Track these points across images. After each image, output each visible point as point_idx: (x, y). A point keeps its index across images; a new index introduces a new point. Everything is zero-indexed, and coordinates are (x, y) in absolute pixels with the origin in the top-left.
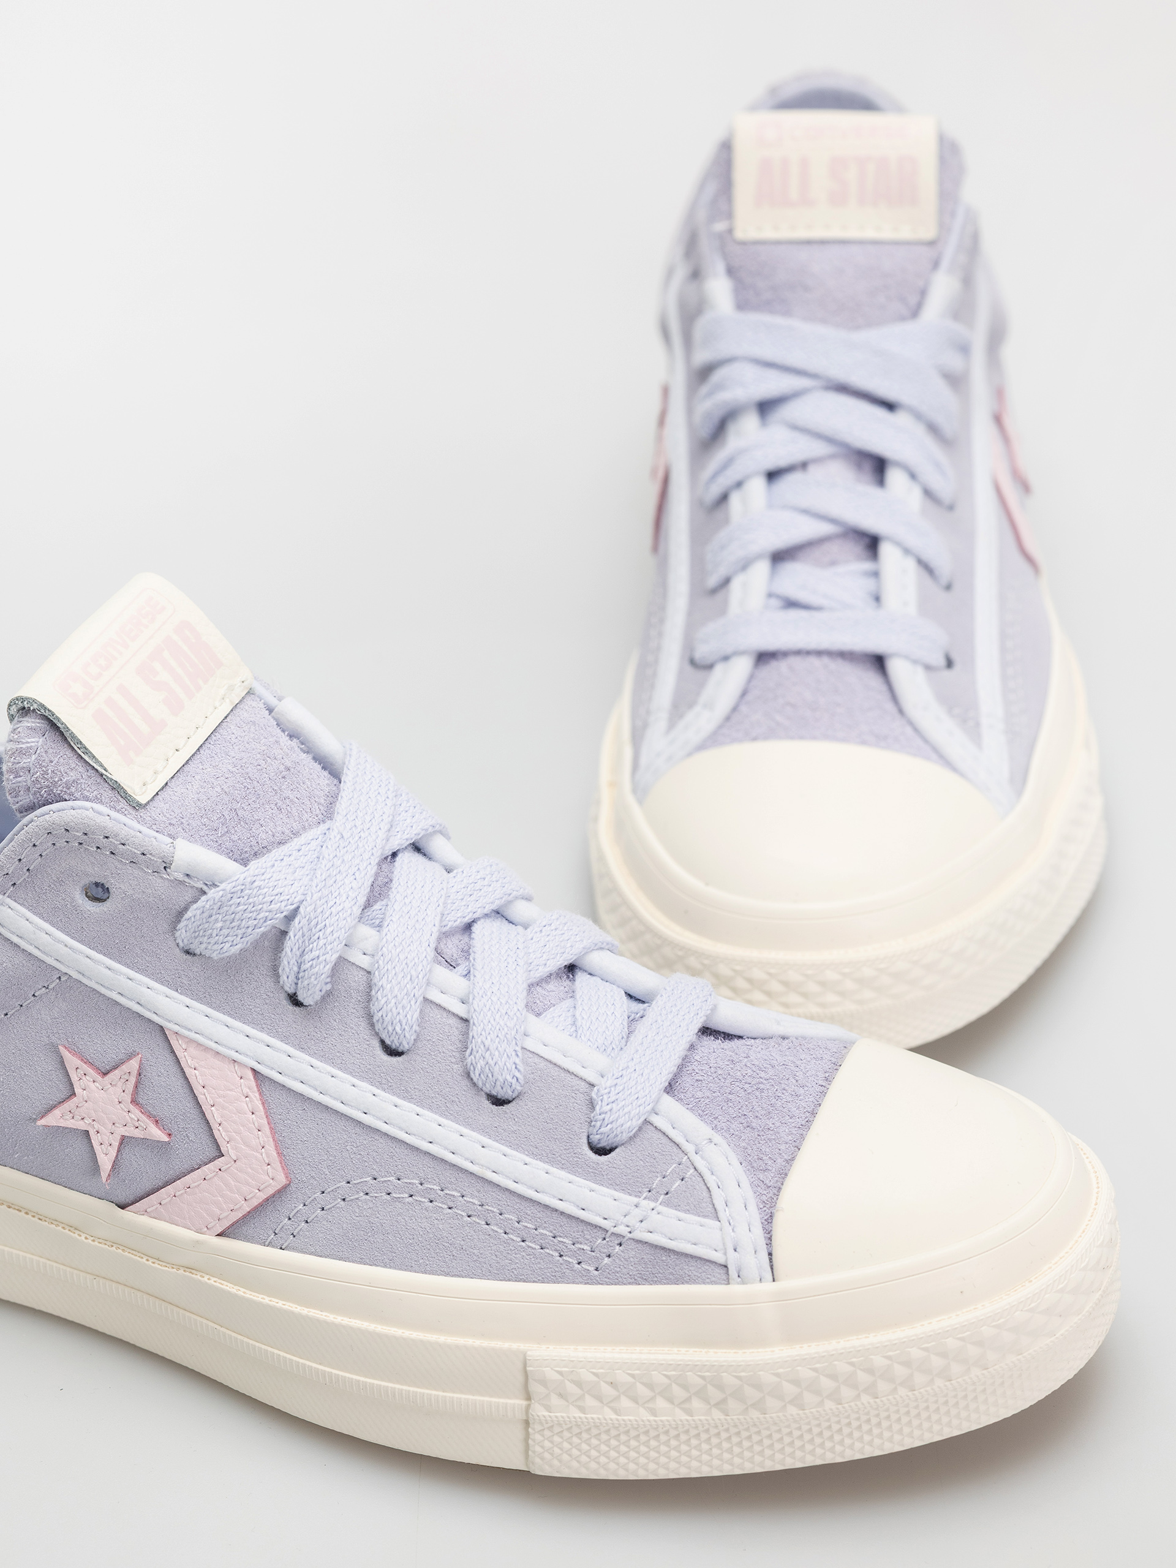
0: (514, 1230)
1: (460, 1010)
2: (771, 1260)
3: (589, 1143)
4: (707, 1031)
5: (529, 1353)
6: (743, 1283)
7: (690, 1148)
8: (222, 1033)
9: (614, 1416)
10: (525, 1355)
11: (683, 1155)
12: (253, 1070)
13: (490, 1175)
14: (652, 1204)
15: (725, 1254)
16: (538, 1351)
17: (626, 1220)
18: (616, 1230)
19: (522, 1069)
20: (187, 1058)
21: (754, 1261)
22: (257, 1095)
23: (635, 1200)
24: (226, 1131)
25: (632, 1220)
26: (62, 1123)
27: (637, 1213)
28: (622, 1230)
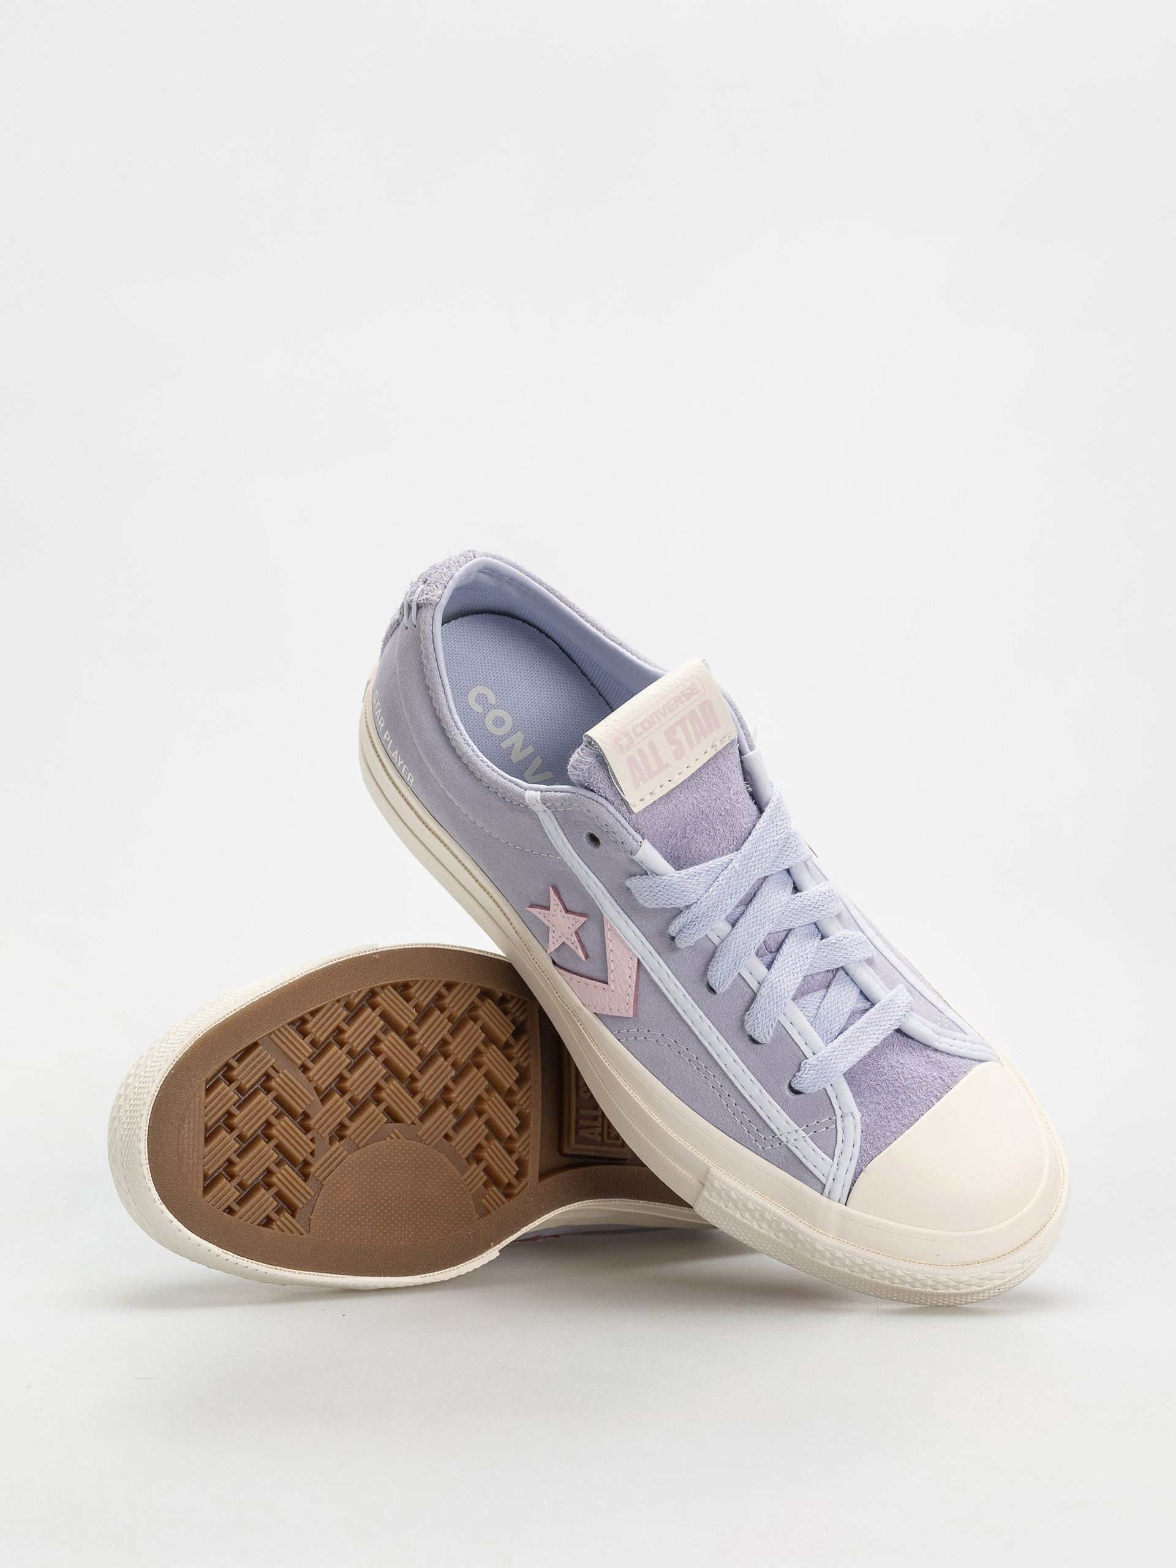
0: (732, 1107)
1: (754, 986)
2: (850, 1192)
3: (790, 1084)
4: (898, 1031)
5: (711, 1169)
6: (829, 1198)
7: (839, 1113)
8: (629, 934)
9: (740, 1218)
10: (709, 1168)
11: (834, 1115)
12: (638, 960)
13: (731, 1077)
14: (804, 1135)
15: (827, 1180)
16: (716, 1171)
17: (787, 1136)
18: (780, 1137)
19: (771, 1035)
20: (608, 935)
21: (840, 1191)
22: (636, 971)
23: (797, 1128)
24: (614, 975)
25: (791, 1138)
26: (538, 916)
27: (795, 1135)
28: (783, 1138)
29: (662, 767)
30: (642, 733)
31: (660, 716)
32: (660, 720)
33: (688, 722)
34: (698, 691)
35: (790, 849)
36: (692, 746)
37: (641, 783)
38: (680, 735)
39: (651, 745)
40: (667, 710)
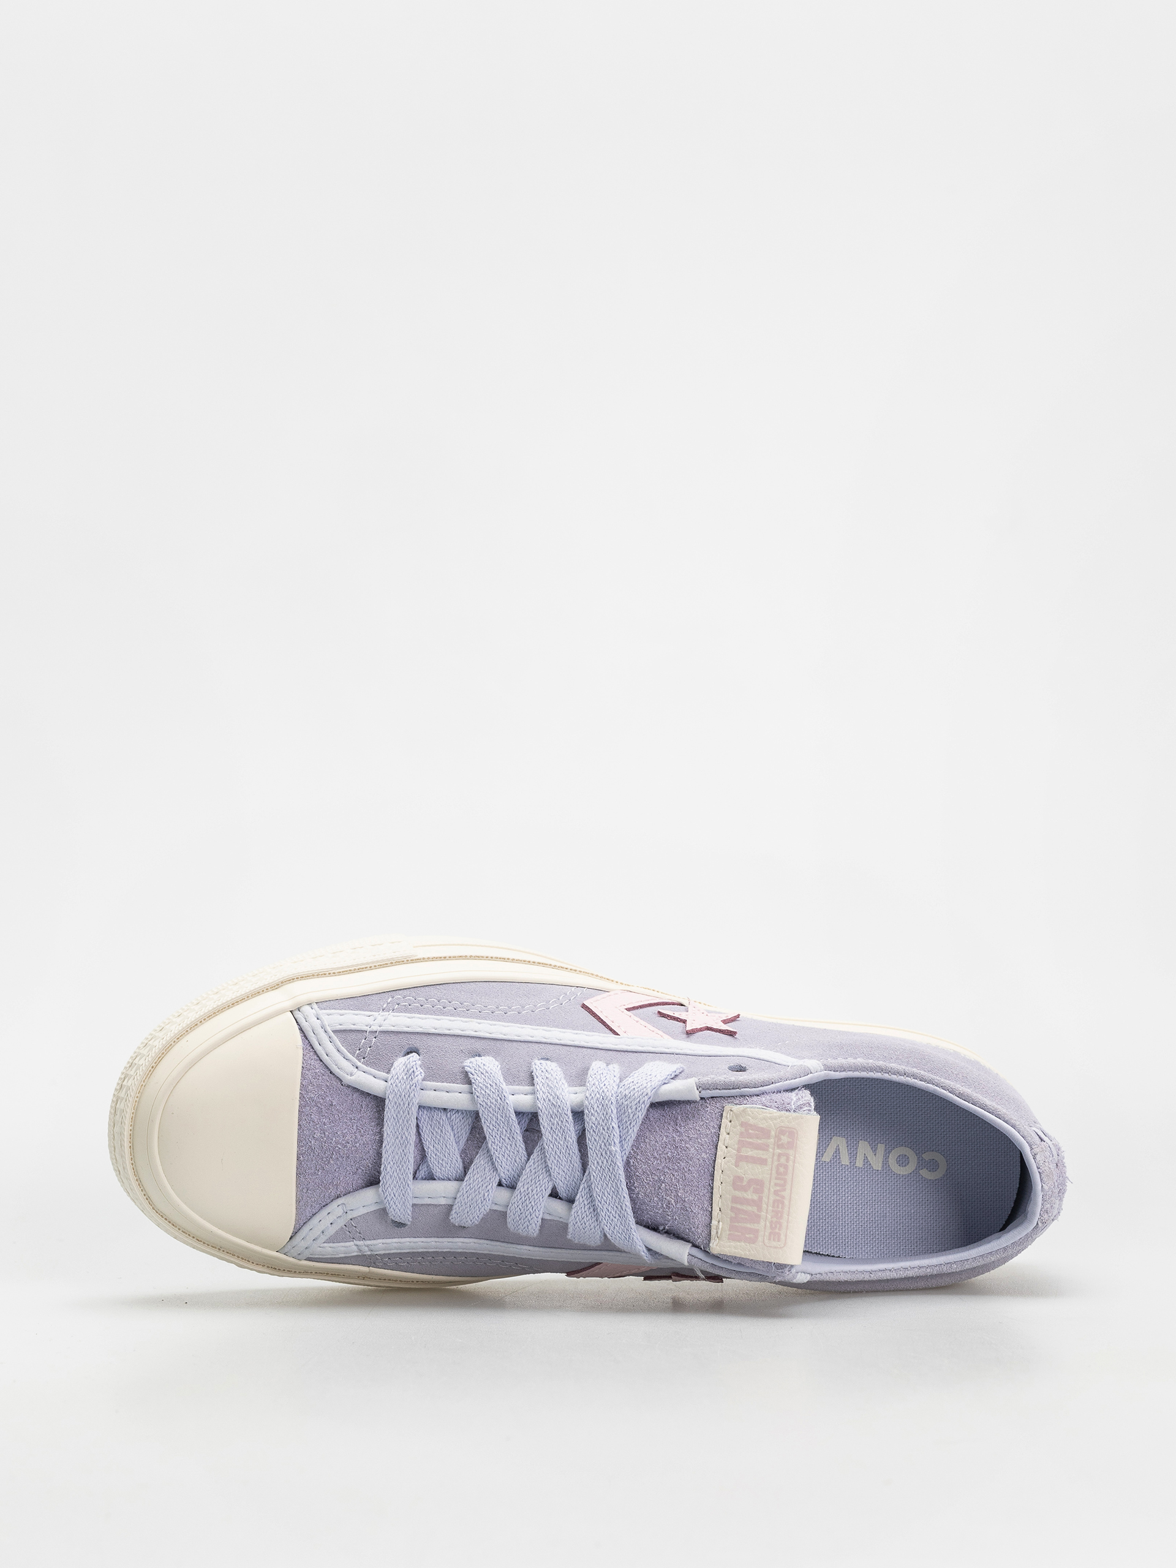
29: (740, 1159)
30: (779, 1160)
31: (778, 1188)
32: (776, 1185)
33: (755, 1209)
34: (770, 1239)
35: (588, 1214)
36: (735, 1200)
37: (743, 1129)
38: (750, 1195)
39: (763, 1162)
40: (778, 1198)
